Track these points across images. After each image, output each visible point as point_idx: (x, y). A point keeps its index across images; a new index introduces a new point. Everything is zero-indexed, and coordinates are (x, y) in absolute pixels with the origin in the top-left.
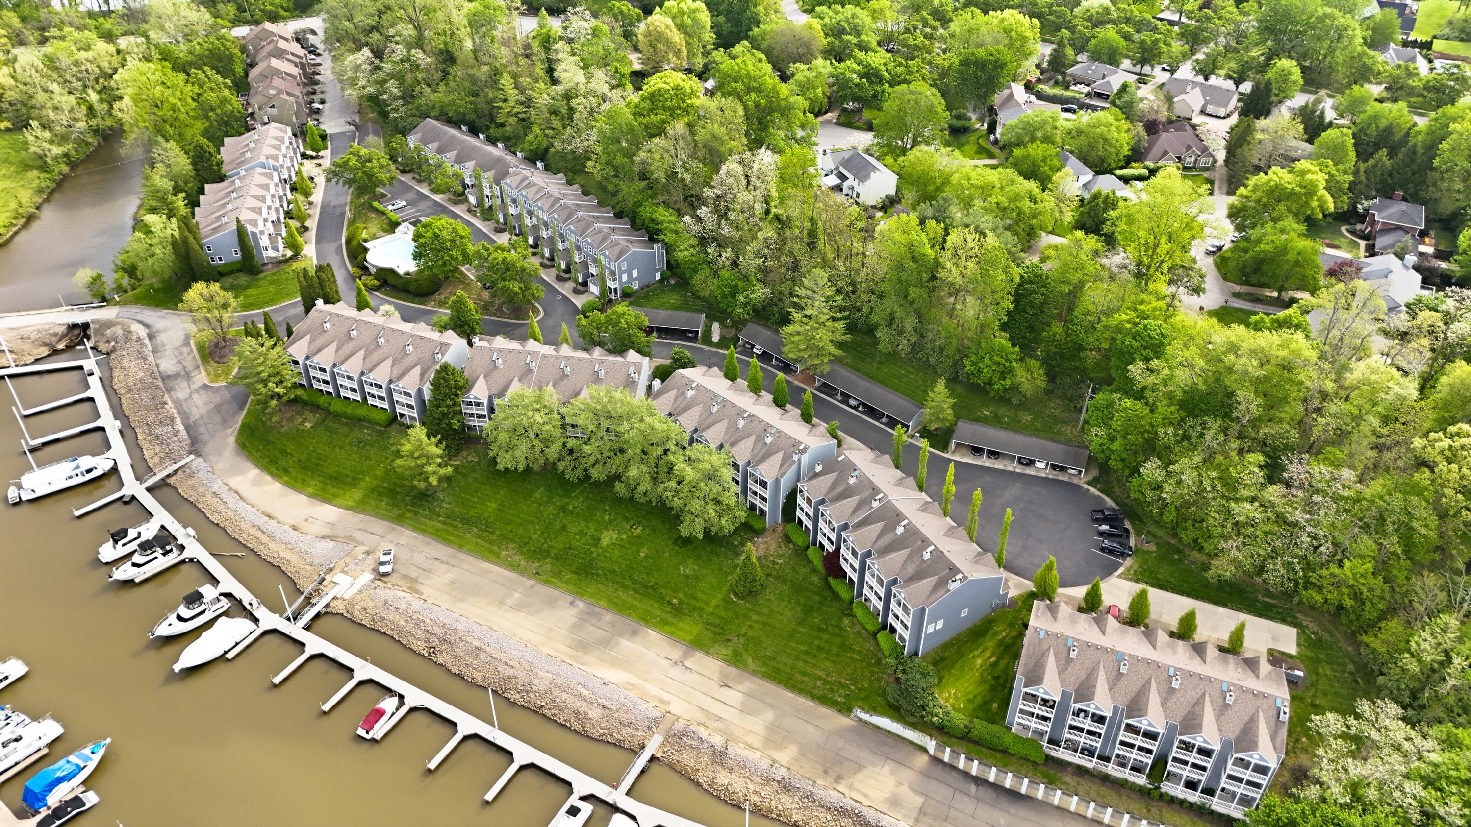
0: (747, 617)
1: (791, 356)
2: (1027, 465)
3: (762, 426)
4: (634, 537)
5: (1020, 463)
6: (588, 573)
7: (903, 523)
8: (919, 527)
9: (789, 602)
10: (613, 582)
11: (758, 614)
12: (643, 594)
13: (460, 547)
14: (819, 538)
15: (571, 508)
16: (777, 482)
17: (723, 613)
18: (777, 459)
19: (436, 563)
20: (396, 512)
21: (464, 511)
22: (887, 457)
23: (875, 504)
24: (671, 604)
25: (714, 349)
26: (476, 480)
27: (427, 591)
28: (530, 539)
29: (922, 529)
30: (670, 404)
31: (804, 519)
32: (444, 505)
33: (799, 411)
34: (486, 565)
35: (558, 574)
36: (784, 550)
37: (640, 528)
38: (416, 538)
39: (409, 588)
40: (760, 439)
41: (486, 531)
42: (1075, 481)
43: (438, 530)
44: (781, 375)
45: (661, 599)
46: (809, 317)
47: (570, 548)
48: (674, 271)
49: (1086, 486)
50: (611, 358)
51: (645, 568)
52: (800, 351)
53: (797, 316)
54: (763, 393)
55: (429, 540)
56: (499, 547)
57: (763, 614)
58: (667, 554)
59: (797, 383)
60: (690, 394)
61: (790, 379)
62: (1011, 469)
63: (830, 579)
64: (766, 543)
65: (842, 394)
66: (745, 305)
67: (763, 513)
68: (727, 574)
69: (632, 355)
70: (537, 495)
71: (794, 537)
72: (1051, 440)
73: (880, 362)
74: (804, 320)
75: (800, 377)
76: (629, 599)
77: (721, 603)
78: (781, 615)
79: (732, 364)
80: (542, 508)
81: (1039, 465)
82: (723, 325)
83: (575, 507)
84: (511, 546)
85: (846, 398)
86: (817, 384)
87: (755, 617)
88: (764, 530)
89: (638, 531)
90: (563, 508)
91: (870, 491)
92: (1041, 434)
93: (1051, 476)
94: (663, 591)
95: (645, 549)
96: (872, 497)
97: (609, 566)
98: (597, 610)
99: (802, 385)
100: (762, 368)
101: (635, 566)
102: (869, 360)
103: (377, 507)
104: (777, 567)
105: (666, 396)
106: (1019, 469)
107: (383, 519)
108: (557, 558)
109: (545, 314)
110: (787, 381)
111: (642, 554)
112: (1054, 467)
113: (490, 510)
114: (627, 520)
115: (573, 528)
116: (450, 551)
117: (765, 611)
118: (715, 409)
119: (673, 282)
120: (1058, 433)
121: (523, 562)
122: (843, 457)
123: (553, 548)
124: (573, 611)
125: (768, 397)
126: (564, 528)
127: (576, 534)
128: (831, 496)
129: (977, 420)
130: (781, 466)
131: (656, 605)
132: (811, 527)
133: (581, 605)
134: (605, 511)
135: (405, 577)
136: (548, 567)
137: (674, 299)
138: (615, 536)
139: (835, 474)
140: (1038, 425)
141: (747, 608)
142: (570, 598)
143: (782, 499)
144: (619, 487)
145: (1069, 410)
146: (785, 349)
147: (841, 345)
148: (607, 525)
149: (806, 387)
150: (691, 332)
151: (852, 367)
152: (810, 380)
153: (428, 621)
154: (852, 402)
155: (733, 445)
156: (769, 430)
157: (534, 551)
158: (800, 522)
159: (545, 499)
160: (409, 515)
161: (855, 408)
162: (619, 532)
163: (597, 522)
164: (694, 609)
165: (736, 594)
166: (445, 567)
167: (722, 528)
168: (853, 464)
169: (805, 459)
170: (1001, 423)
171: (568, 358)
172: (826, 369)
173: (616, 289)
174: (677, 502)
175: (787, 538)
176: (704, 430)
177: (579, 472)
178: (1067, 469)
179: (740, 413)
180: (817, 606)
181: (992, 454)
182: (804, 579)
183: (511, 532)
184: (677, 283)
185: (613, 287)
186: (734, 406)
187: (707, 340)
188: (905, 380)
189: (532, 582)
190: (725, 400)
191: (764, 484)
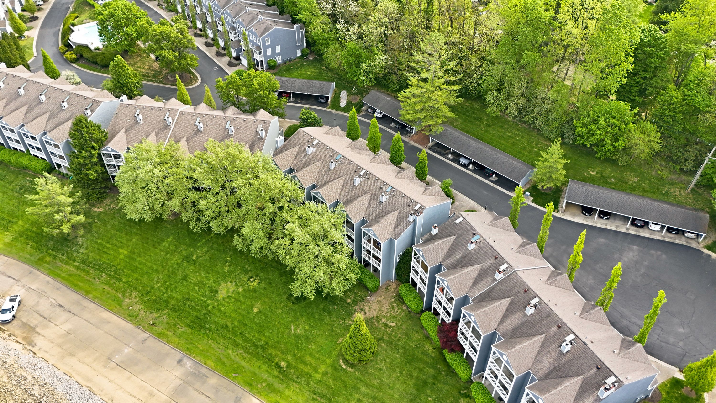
0: (355, 388)
1: (408, 117)
2: (641, 227)
3: (378, 184)
4: (249, 290)
5: (633, 223)
6: (201, 327)
7: (533, 302)
8: (553, 308)
9: (401, 373)
10: (225, 338)
11: (368, 385)
12: (251, 354)
13: (86, 294)
14: (434, 305)
15: (194, 257)
16: (391, 243)
17: (331, 383)
18: (392, 218)
19: (59, 310)
20: (38, 255)
21: (98, 257)
22: (506, 220)
23: (499, 276)
24: (279, 367)
25: (341, 113)
26: (114, 227)
27: (39, 341)
28: (153, 288)
29: (558, 311)
30: (292, 160)
31: (418, 281)
32: (82, 250)
33: (414, 169)
34: (106, 315)
35: (173, 326)
36: (397, 311)
37: (257, 281)
38: (48, 283)
39: (24, 339)
40: (375, 197)
41: (113, 277)
42: (694, 245)
43: (70, 275)
44: (397, 135)
45: (269, 360)
46: (425, 80)
47: (188, 299)
48: (312, 48)
49: (706, 251)
50: (244, 116)
51: (257, 324)
52: (417, 111)
53: (414, 80)
54: (381, 152)
55: (59, 285)
56: (124, 295)
57: (373, 387)
58: (279, 311)
59: (412, 143)
60: (310, 151)
61: (406, 139)
62: (623, 230)
63: (445, 352)
64: (379, 302)
65: (454, 153)
66: (367, 73)
67: (376, 270)
68: (339, 336)
69: (262, 114)
70: (166, 244)
71: (407, 300)
72: (661, 201)
73: (488, 125)
74: (422, 84)
75: (415, 137)
76: (238, 359)
77: (330, 370)
78: (392, 388)
79: (354, 124)
80: (168, 256)
81: (653, 227)
82: (350, 93)
83: (198, 257)
84: (134, 294)
85: (457, 157)
86: (431, 144)
87: (364, 389)
88: (378, 288)
89: (254, 284)
90: (187, 258)
91: (492, 260)
92: (650, 195)
93: (667, 240)
94: (273, 352)
95: (258, 305)
96: (495, 268)
97: (222, 320)
98: (204, 370)
99: (416, 145)
100: (380, 129)
101: (247, 322)
102: (478, 123)
103: (22, 250)
104: (389, 330)
105: (287, 152)
106: (633, 231)
107: (24, 263)
108: (174, 310)
109: (202, 82)
110: (403, 141)
111: (256, 310)
112: (670, 230)
113: (121, 257)
114: (246, 272)
115: (193, 278)
116: (75, 297)
117: (376, 382)
118: (333, 166)
119: (311, 58)
120: (666, 194)
121: (142, 312)
122: (461, 219)
123: (173, 298)
124: (179, 372)
125: (385, 155)
126: (185, 277)
127: (196, 285)
128: (448, 262)
129: (584, 180)
130: (396, 226)
131: (264, 367)
132: (425, 292)
133: (188, 363)
134: (226, 261)
135: (25, 325)
136: (165, 319)
137: (311, 71)
138: (232, 289)
139: (453, 238)
140: (646, 186)
141: (356, 378)
142: (178, 355)
143: (395, 259)
144: (237, 241)
145: (675, 172)
146: (402, 112)
147: (452, 108)
148: (225, 277)
149: (421, 147)
150: (322, 98)
151: (462, 129)
152: (424, 140)
153: (30, 378)
154: (463, 161)
155: (347, 203)
156: (384, 189)
157: (154, 301)
158: (414, 284)
159: (173, 247)
160: (48, 259)
161: (465, 166)
162: (236, 285)
163: (217, 273)
164: (302, 374)
165: (346, 361)
166: (66, 315)
167: (333, 289)
168: (472, 228)
169: (420, 219)
170: (608, 183)
171: (203, 116)
172: (440, 129)
173: (262, 61)
174: (288, 261)
175: (400, 299)
176: (321, 187)
177: (202, 224)
178: (683, 232)
179: (357, 170)
180: (431, 380)
181: (604, 214)
182: (417, 347)
183: (137, 279)
184: (315, 59)
185: (259, 60)
186: (351, 163)
187: (336, 105)
188: (511, 141)
189: (146, 335)
190: (343, 158)
191: (377, 245)
